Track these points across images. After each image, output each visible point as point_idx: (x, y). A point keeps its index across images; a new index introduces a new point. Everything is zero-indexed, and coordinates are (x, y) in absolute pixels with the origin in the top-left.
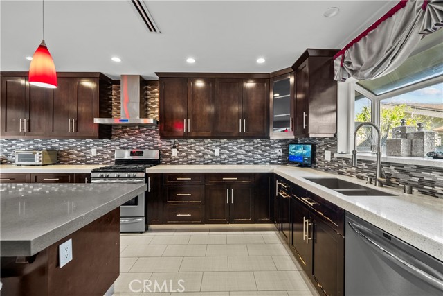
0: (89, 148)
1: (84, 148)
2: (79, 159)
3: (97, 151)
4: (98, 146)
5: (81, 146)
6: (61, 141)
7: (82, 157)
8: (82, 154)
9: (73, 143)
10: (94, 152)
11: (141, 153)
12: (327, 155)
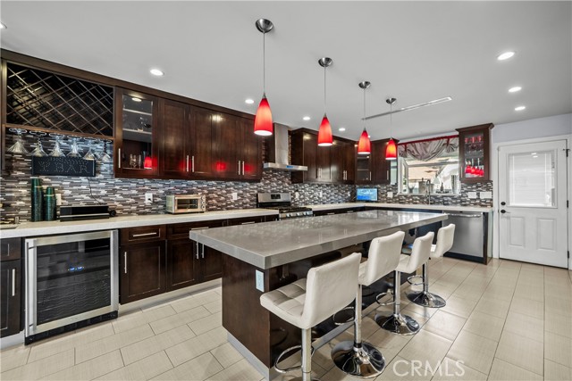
0: (229, 192)
1: (224, 192)
2: (220, 205)
3: (238, 195)
4: (238, 189)
5: (221, 190)
6: (199, 183)
7: (222, 202)
8: (222, 198)
9: (213, 186)
10: (235, 196)
11: (278, 196)
12: (390, 195)
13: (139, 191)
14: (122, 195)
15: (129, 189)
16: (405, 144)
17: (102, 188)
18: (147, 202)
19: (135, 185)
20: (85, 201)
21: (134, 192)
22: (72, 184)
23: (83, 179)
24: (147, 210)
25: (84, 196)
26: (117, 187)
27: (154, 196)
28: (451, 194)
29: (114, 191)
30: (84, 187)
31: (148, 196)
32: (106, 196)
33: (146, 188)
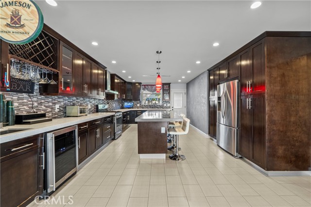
1: (86, 104)
4: (91, 103)
9: (82, 101)
10: (89, 106)
12: (138, 105)
13: (53, 103)
14: (45, 106)
15: (49, 102)
16: (145, 85)
17: (35, 101)
18: (57, 110)
19: (51, 99)
20: (26, 110)
21: (51, 104)
22: (19, 99)
23: (25, 95)
24: (56, 116)
25: (25, 107)
26: (43, 101)
27: (60, 107)
28: (158, 104)
29: (41, 104)
30: (25, 101)
31: (57, 106)
32: (37, 107)
33: (56, 101)
